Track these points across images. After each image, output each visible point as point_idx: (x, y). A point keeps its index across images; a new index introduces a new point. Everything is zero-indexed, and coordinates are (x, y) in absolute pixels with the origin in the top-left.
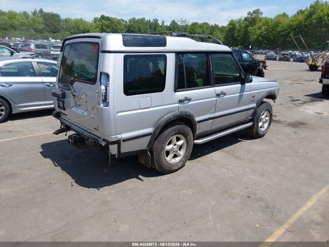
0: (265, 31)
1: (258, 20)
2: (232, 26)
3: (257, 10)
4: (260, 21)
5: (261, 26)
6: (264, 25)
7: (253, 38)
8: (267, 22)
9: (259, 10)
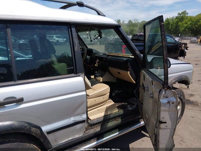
0: (190, 25)
1: (185, 18)
2: (167, 22)
3: (184, 11)
4: (187, 19)
5: (187, 22)
6: (189, 21)
7: (182, 29)
8: (191, 19)
9: (186, 11)
